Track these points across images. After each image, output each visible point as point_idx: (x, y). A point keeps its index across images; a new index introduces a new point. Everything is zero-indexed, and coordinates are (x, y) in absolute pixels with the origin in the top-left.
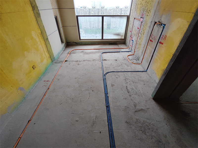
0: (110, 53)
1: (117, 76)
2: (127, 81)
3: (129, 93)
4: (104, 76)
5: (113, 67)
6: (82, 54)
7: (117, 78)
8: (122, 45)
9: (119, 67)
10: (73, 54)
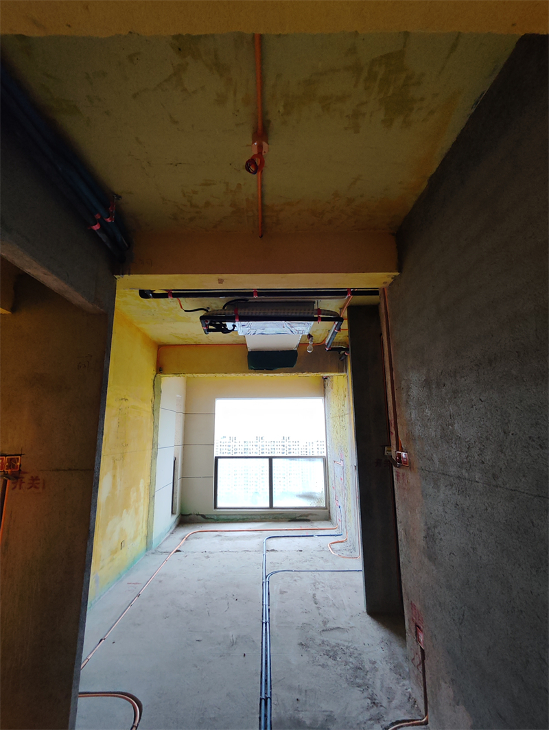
0: (288, 538)
1: (296, 578)
2: (317, 587)
3: (316, 603)
4: (266, 578)
5: (290, 564)
6: (216, 540)
7: (295, 580)
8: (323, 523)
9: (306, 563)
10: (195, 540)
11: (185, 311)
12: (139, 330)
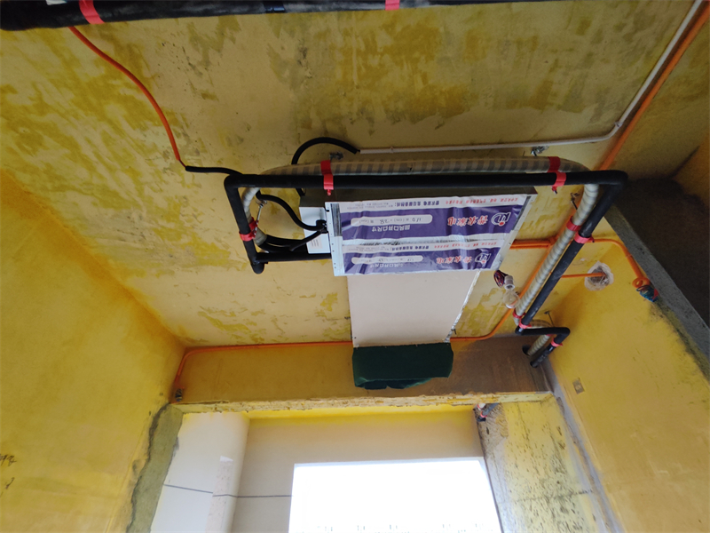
11: (189, 169)
12: (129, 295)
